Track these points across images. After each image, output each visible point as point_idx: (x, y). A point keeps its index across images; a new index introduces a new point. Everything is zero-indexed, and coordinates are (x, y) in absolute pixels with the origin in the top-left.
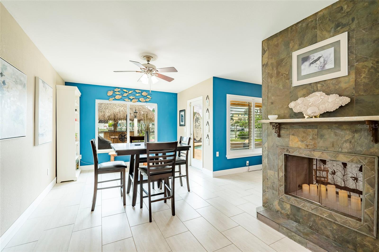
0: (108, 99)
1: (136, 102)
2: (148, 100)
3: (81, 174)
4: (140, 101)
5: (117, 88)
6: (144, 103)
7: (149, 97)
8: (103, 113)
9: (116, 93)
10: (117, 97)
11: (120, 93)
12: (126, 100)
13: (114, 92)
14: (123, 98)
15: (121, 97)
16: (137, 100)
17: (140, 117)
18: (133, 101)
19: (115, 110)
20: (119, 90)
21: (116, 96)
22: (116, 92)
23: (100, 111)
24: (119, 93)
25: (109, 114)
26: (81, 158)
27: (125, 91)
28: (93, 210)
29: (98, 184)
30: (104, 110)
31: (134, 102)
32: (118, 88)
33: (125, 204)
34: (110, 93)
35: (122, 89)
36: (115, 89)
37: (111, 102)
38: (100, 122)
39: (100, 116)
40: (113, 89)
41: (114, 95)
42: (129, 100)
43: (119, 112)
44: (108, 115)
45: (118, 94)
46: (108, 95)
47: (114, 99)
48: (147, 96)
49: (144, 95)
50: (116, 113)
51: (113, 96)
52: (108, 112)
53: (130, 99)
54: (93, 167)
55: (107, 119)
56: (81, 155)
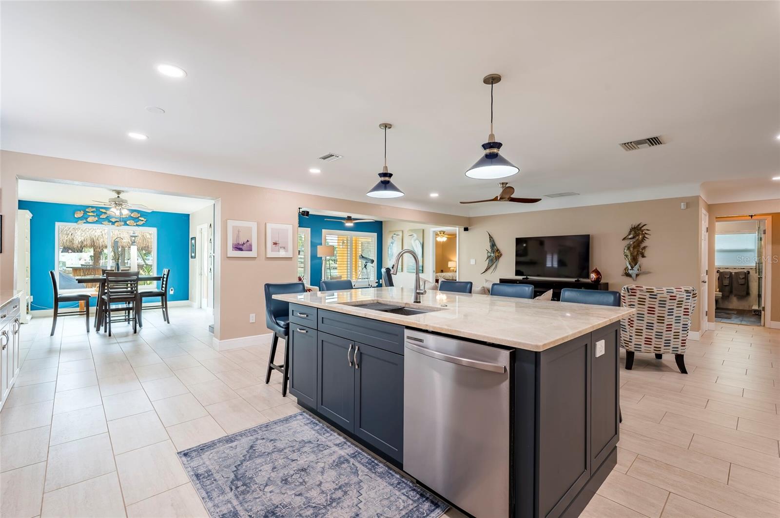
0: (76, 222)
1: (121, 226)
2: (141, 223)
3: (33, 320)
4: (128, 225)
5: (90, 208)
6: (134, 227)
7: (142, 219)
8: (69, 236)
9: (88, 214)
10: (90, 219)
11: (95, 214)
12: (106, 223)
13: (85, 212)
14: (100, 220)
15: (96, 219)
16: (123, 223)
17: (143, 243)
18: (116, 224)
19: (93, 232)
20: (93, 210)
21: (89, 217)
22: (89, 212)
23: (65, 232)
24: (93, 214)
25: (83, 238)
26: (32, 301)
27: (104, 211)
28: (52, 334)
29: (58, 317)
30: (72, 232)
31: (117, 226)
32: (92, 207)
33: (88, 331)
34: (79, 215)
35: (98, 208)
36: (87, 208)
37: (82, 226)
38: (66, 249)
39: (65, 241)
40: (84, 209)
41: (86, 216)
42: (111, 223)
43: (102, 235)
44: (80, 241)
45: (92, 216)
46: (76, 216)
47: (85, 221)
48: (140, 218)
49: (134, 217)
50: (95, 236)
51: (84, 218)
52: (79, 234)
53: (111, 221)
54: (52, 311)
55: (78, 247)
56: (32, 297)
